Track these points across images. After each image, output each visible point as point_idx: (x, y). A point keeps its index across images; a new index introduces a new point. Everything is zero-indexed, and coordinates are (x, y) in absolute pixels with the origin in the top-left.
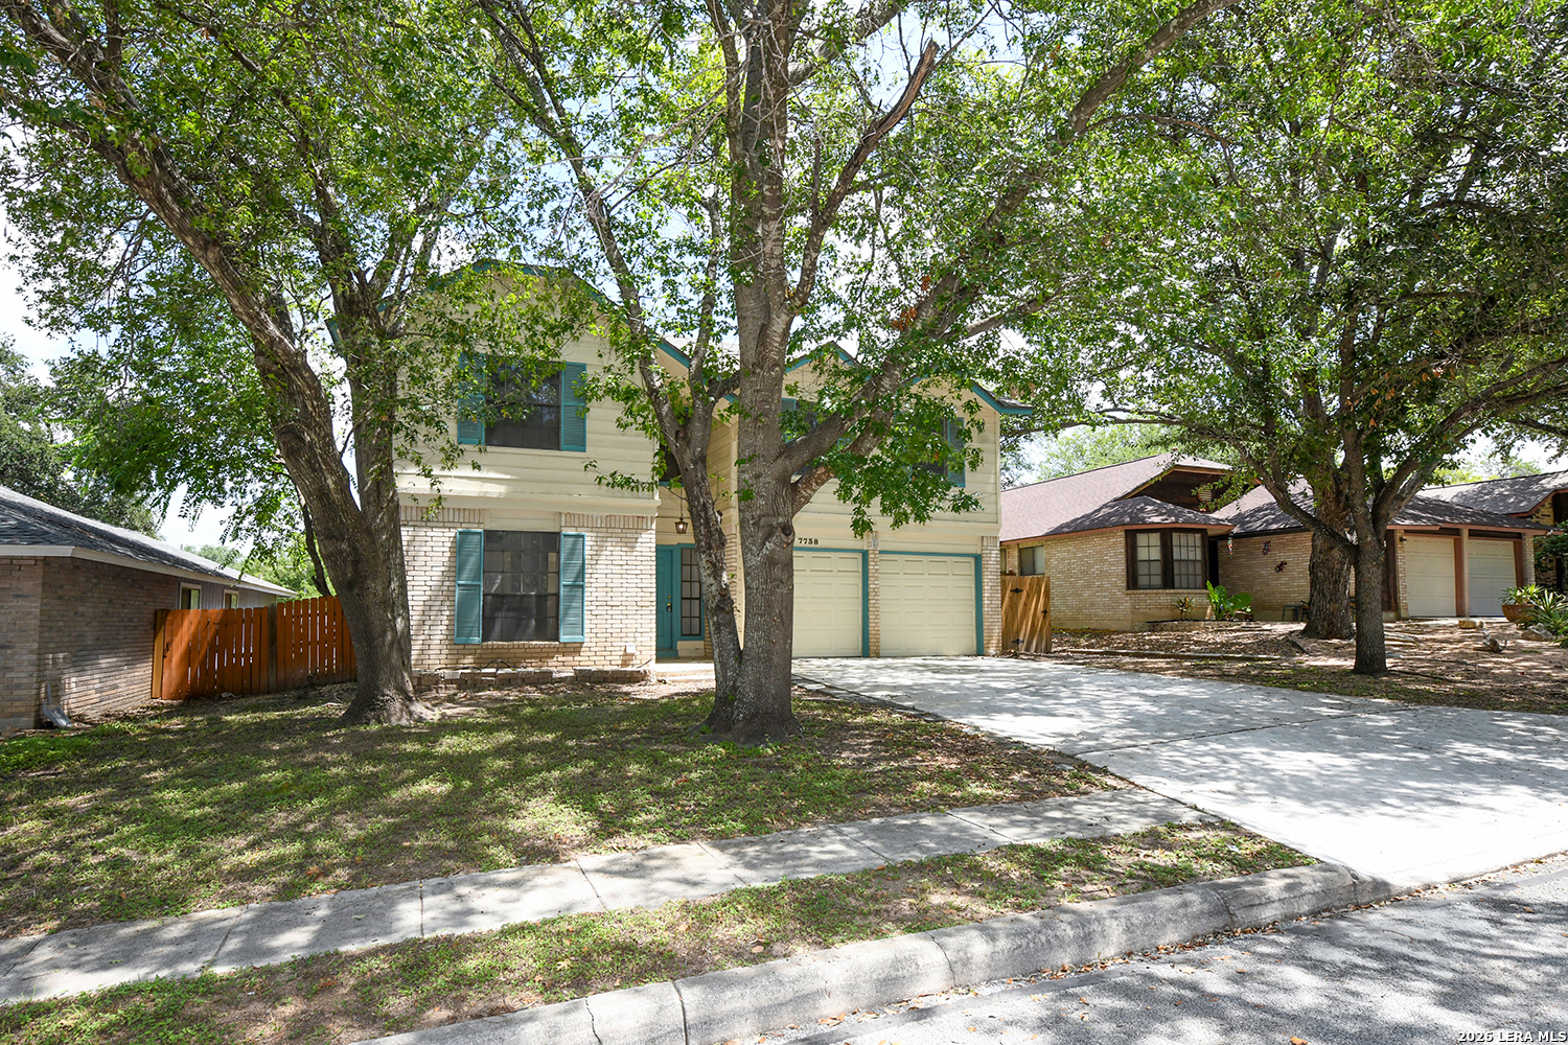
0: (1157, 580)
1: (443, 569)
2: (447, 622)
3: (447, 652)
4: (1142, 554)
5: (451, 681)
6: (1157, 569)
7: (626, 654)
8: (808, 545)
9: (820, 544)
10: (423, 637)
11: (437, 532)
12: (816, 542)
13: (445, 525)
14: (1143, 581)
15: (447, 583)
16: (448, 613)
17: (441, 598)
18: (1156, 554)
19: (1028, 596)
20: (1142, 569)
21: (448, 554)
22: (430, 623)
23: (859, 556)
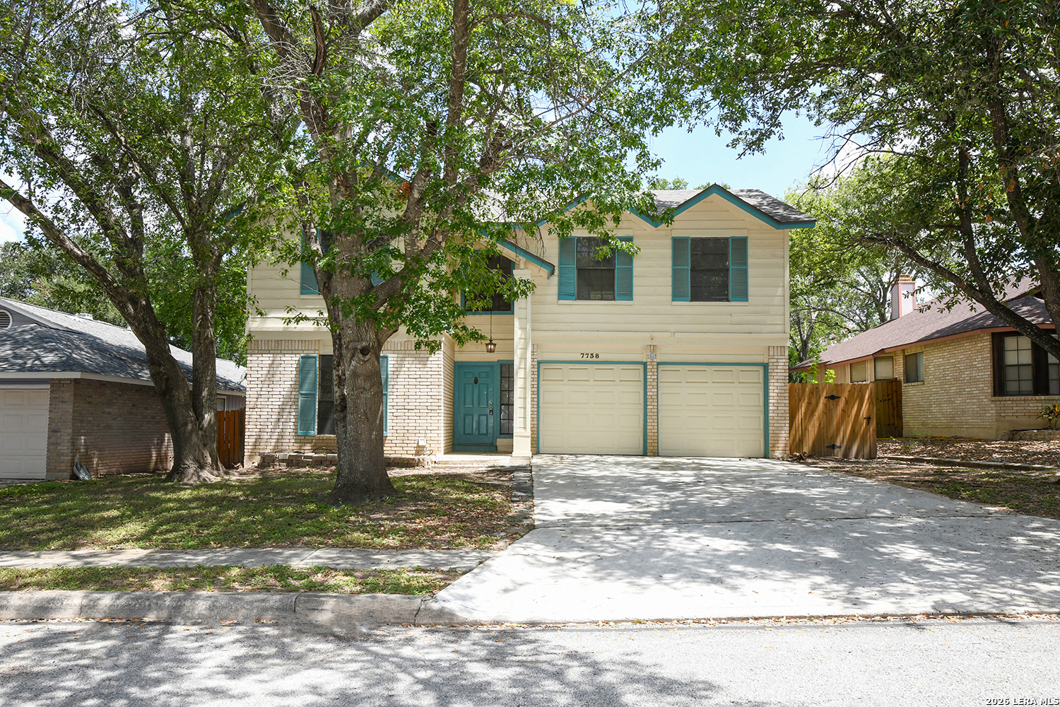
0: (1028, 386)
1: (291, 383)
2: (294, 420)
3: (293, 441)
4: (1011, 358)
5: (283, 461)
6: (1027, 374)
7: (418, 446)
8: (589, 359)
9: (601, 358)
10: (278, 430)
11: (287, 357)
12: (597, 356)
13: (292, 352)
14: (1012, 386)
15: (294, 393)
16: (294, 414)
17: (290, 403)
18: (1026, 358)
19: (847, 402)
20: (1011, 374)
21: (295, 373)
22: (283, 420)
23: (641, 367)
